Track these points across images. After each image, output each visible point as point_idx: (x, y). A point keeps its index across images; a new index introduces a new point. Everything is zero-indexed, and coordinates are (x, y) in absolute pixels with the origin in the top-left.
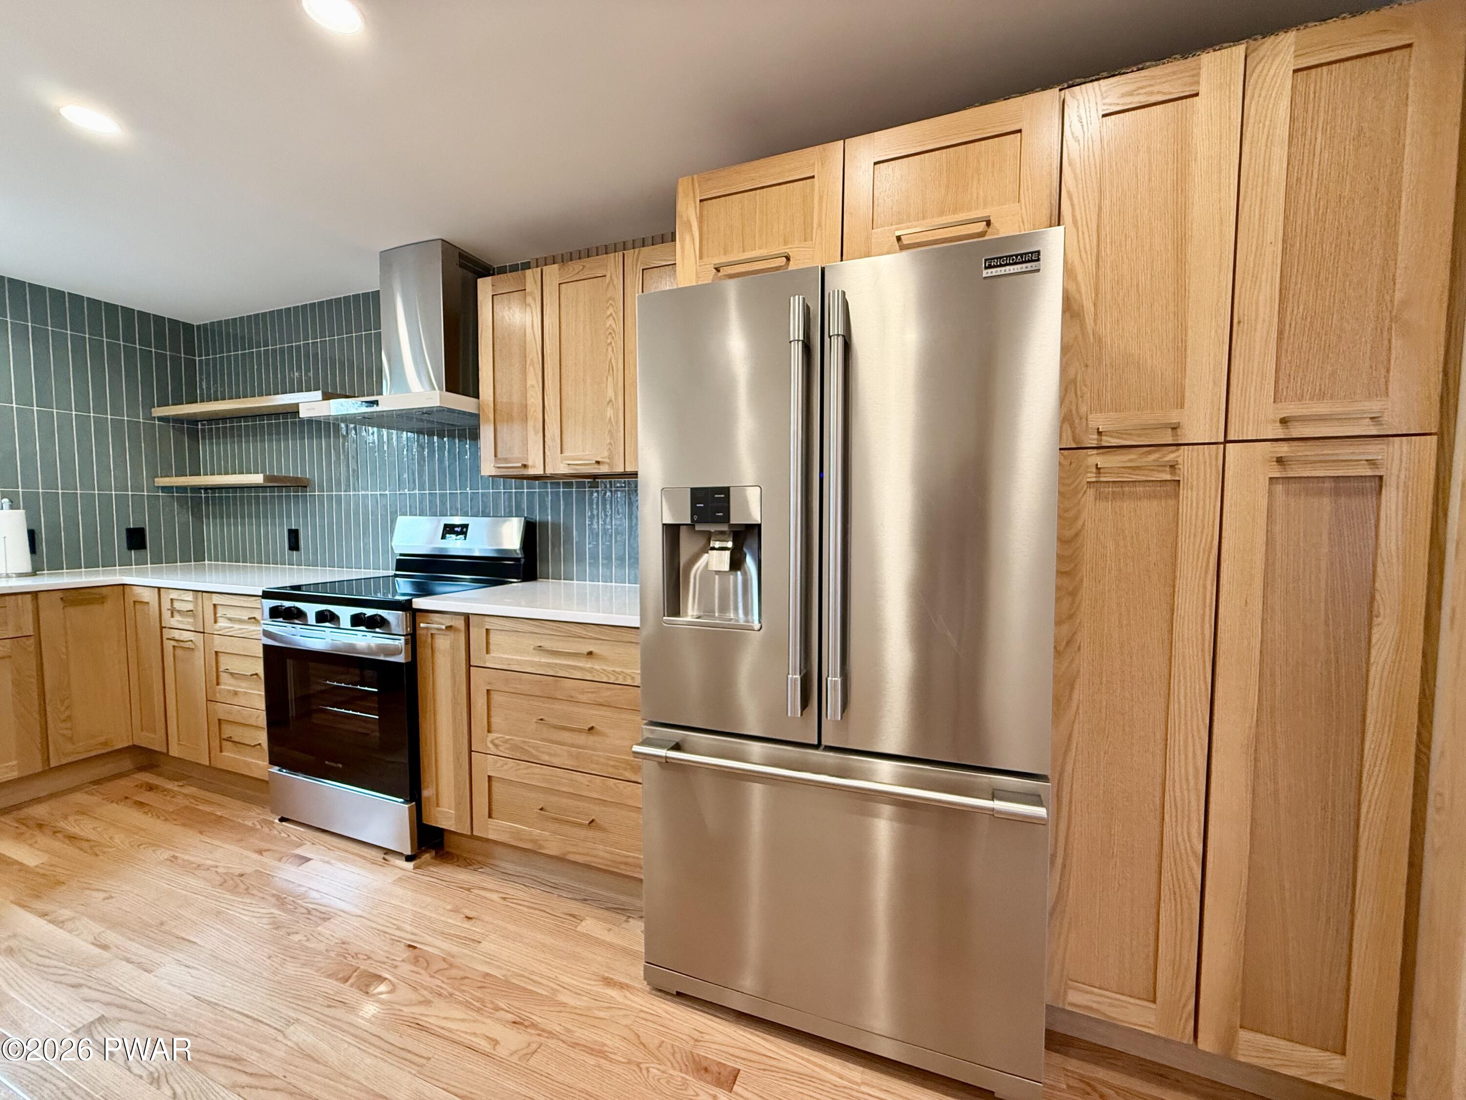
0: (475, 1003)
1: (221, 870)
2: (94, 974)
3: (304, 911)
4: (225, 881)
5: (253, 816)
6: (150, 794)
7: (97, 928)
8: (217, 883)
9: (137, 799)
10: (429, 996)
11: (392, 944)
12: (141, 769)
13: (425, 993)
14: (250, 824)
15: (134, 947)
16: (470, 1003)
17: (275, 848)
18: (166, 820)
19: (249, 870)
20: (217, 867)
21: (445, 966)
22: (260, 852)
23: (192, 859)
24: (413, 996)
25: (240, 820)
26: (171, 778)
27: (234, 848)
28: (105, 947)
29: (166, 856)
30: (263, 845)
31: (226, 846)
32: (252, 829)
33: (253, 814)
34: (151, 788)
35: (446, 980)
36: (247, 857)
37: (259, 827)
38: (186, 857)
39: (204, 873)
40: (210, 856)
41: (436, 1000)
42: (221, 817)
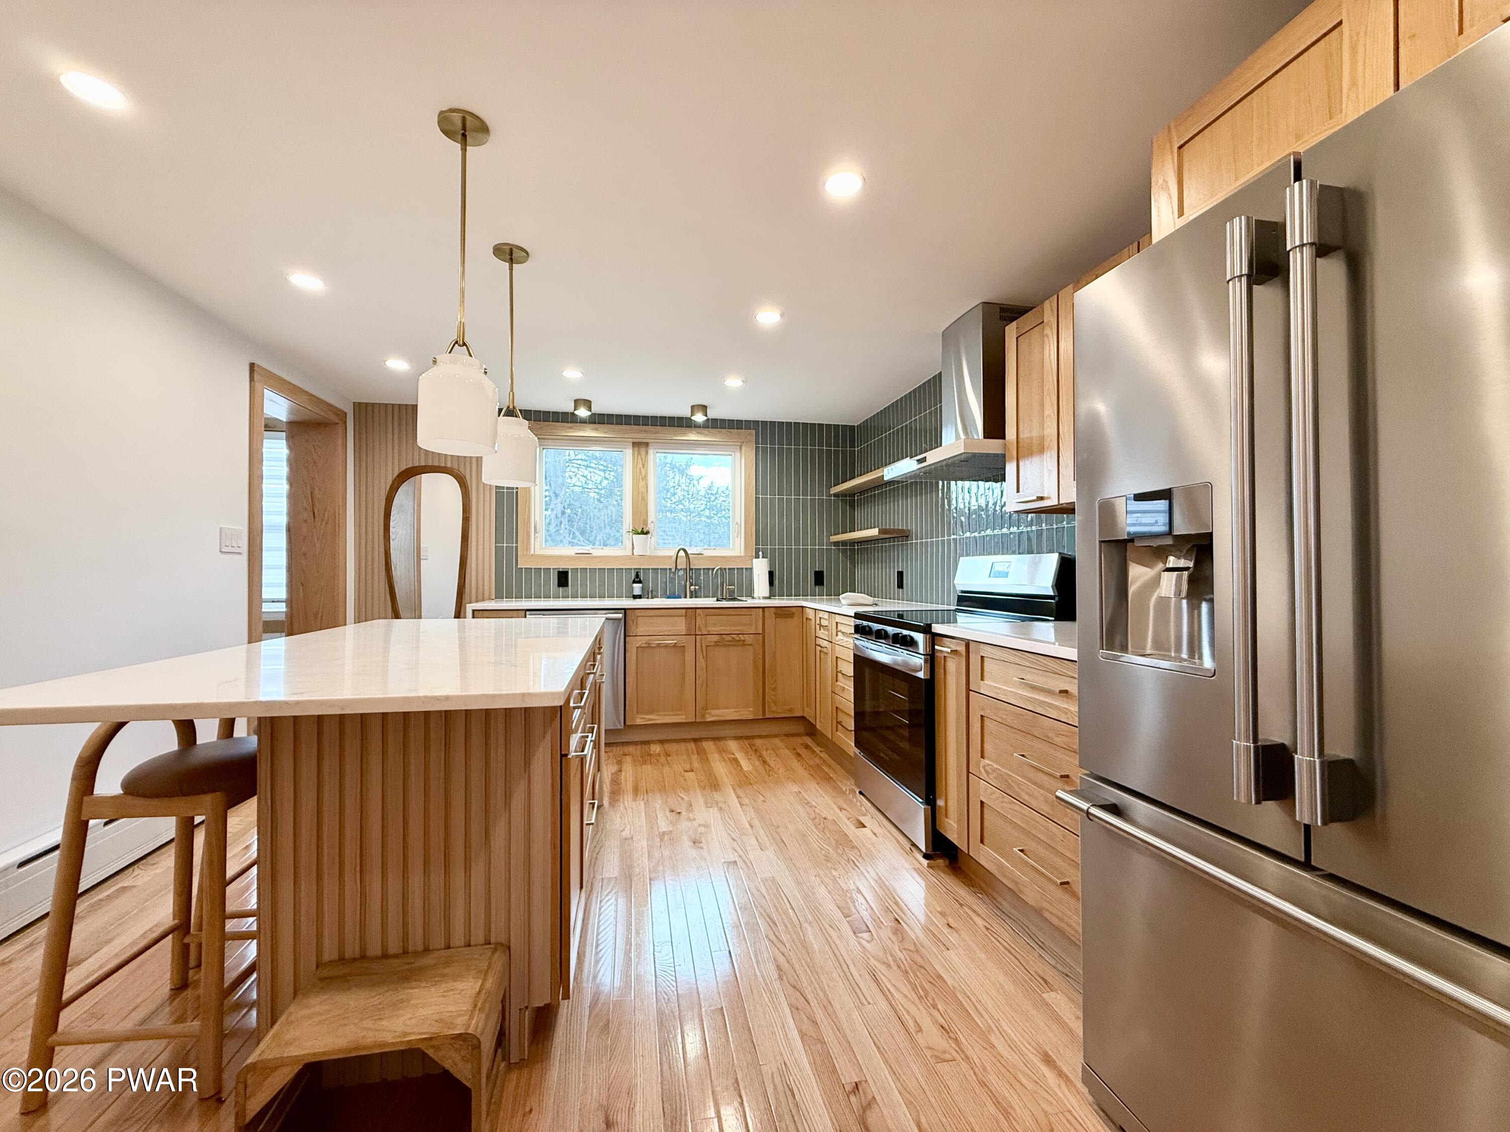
0: (920, 990)
1: (817, 811)
2: (742, 837)
3: (846, 859)
4: (815, 818)
5: (848, 785)
6: (805, 751)
7: (753, 815)
8: (812, 817)
9: (798, 751)
10: (892, 963)
11: (886, 911)
12: (807, 734)
13: (890, 959)
14: (844, 789)
15: (762, 832)
16: (917, 987)
17: (850, 810)
18: (806, 769)
19: (830, 817)
20: (816, 807)
21: (912, 948)
22: (841, 809)
23: (806, 797)
24: (881, 954)
25: (840, 784)
26: (818, 745)
27: (828, 799)
28: (752, 827)
29: (796, 790)
30: (845, 806)
31: (826, 797)
32: (844, 793)
33: (848, 783)
34: (807, 747)
35: (908, 959)
36: (833, 809)
37: (848, 793)
38: (805, 795)
39: (808, 809)
40: (816, 800)
41: (895, 968)
42: (832, 778)
